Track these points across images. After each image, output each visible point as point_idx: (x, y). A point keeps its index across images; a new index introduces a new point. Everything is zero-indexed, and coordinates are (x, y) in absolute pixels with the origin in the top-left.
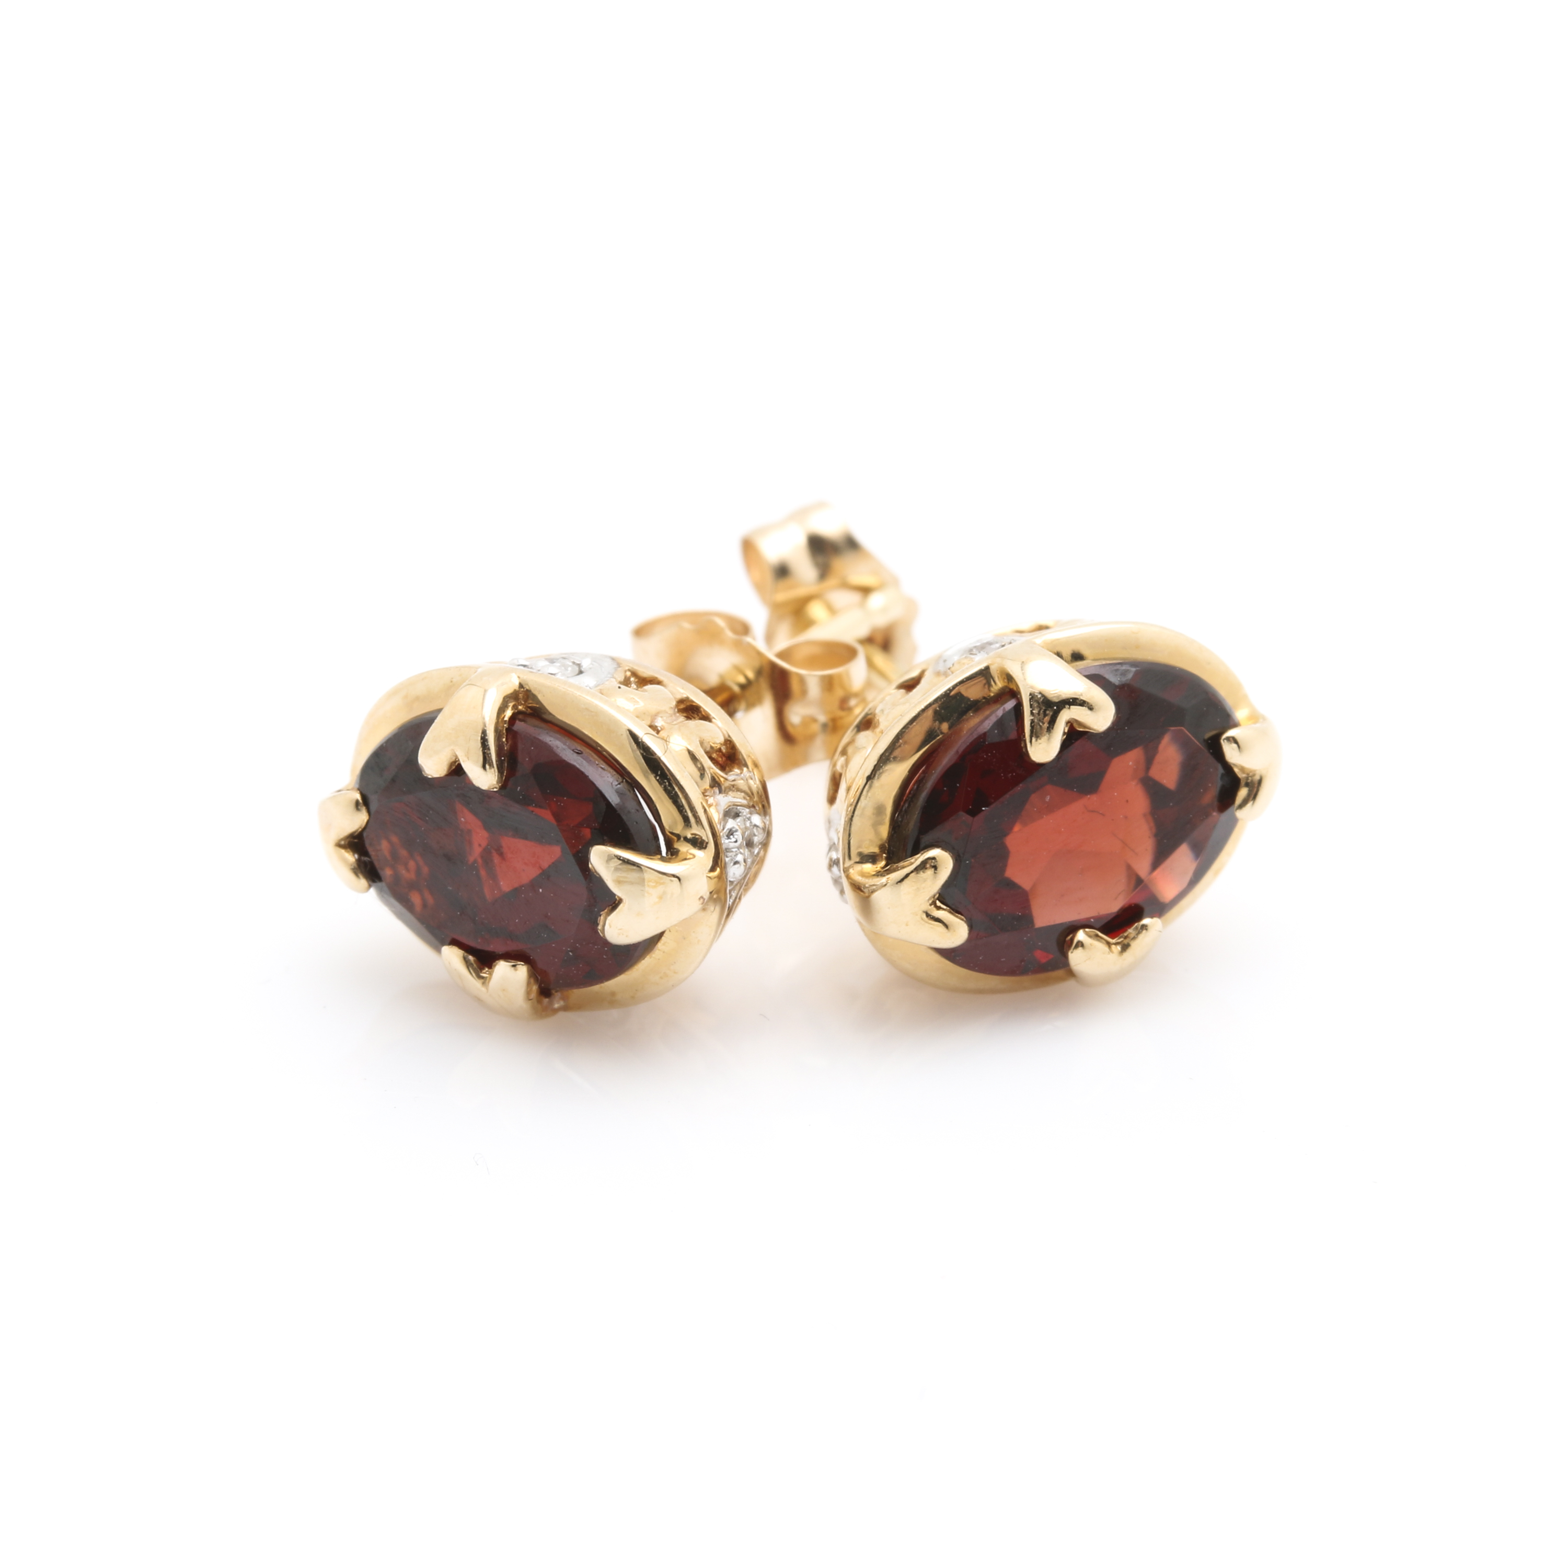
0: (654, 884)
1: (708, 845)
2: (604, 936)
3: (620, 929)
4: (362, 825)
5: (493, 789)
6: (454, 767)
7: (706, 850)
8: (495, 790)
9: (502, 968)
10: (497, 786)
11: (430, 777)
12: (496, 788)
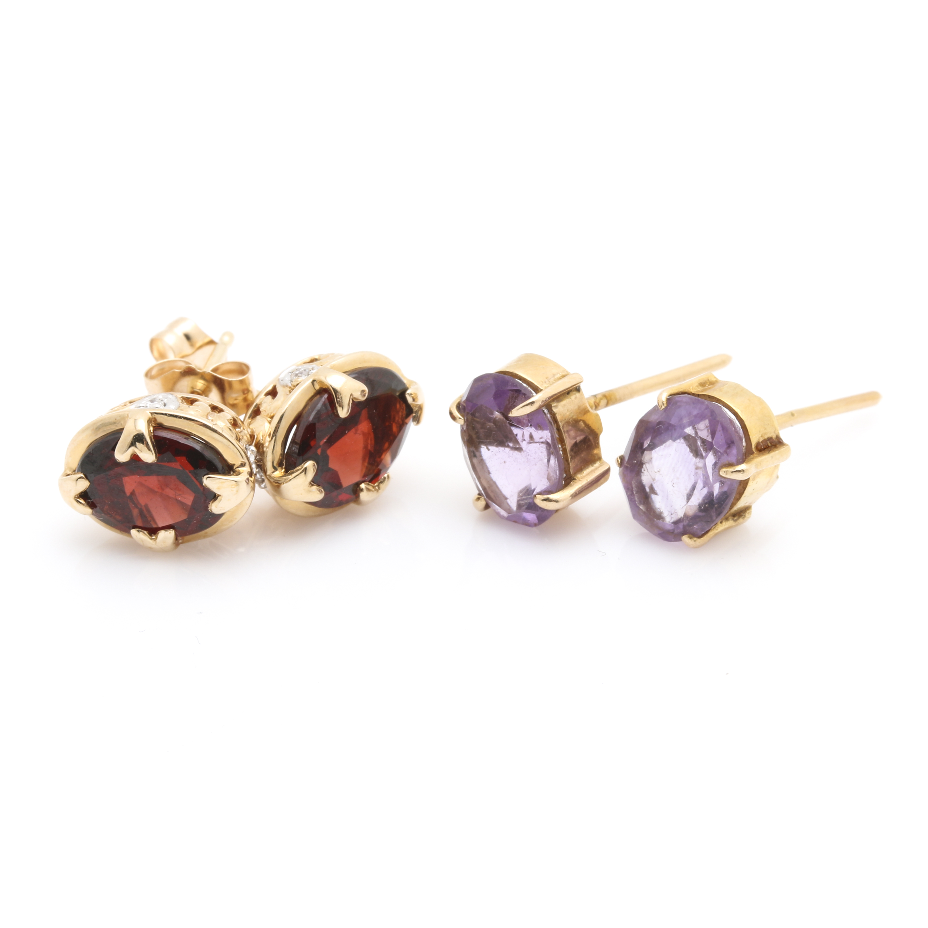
0: (234, 486)
1: (246, 464)
2: (212, 512)
3: (221, 508)
4: (86, 487)
5: (154, 461)
6: (132, 456)
7: (246, 466)
8: (155, 462)
9: (162, 534)
10: (156, 460)
11: (122, 462)
12: (155, 461)
